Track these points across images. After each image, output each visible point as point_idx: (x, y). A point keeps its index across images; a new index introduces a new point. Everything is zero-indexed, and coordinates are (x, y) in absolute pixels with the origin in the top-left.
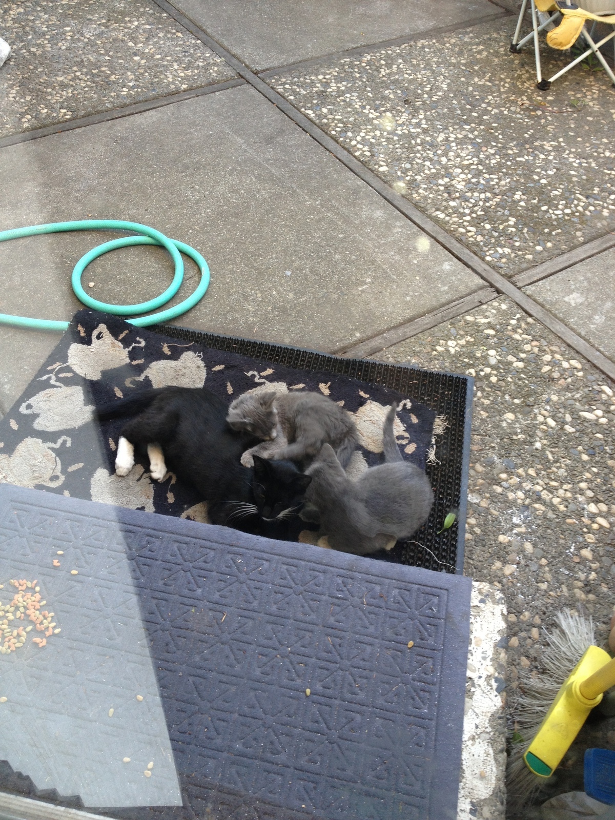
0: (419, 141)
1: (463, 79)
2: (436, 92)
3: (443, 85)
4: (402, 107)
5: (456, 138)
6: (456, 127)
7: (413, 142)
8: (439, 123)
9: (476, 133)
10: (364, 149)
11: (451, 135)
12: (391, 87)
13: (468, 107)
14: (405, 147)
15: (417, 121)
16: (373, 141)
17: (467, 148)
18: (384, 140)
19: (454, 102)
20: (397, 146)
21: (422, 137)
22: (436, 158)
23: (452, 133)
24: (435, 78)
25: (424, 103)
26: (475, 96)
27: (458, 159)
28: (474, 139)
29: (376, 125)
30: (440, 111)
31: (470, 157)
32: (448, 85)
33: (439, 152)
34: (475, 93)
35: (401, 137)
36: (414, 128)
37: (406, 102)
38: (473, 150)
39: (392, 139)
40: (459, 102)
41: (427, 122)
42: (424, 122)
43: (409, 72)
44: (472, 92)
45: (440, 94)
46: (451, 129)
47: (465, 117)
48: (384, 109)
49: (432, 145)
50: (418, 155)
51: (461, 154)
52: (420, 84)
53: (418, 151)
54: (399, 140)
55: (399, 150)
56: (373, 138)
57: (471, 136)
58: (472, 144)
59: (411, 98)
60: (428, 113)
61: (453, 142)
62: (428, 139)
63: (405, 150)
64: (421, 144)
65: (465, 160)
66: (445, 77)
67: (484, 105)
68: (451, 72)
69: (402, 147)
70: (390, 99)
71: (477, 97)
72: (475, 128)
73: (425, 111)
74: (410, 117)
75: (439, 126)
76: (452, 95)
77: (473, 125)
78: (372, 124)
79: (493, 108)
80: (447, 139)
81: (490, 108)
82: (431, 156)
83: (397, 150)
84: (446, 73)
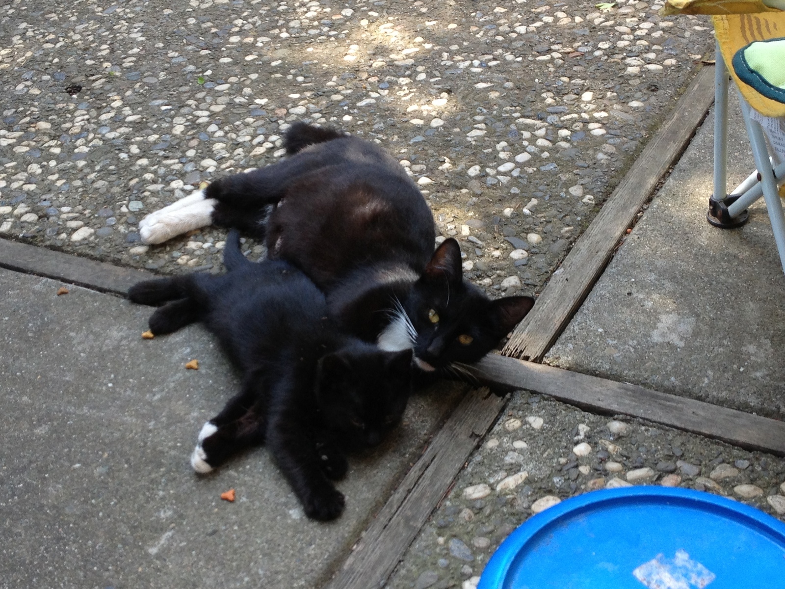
0: (134, 149)
1: (167, 12)
2: (125, 52)
3: (133, 36)
4: (67, 102)
5: (212, 115)
6: (200, 95)
7: (123, 155)
8: (160, 102)
9: (247, 91)
10: (16, 212)
11: (199, 113)
12: (26, 76)
13: (204, 52)
14: (110, 173)
15: (112, 114)
16: (32, 187)
17: (247, 125)
18: (56, 176)
19: (171, 54)
20: (92, 176)
21: (138, 139)
22: (190, 167)
23: (198, 108)
24: (110, 29)
25: (110, 78)
26: (207, 30)
27: (240, 151)
28: (251, 102)
29: (23, 156)
30: (153, 80)
31: (261, 138)
32: (143, 31)
33: (191, 153)
34: (204, 26)
35: (92, 158)
36: (111, 131)
37: (75, 89)
38: (261, 122)
39: (74, 167)
40: (182, 53)
41: (133, 109)
42: (127, 110)
43: (52, 36)
44: (198, 25)
45: (136, 50)
46: (191, 102)
47: (209, 72)
48: (28, 119)
49: (171, 148)
50: (148, 176)
51: (240, 140)
52: (85, 50)
53: (145, 169)
54: (91, 165)
55: (100, 184)
56: (28, 182)
57: (238, 100)
58: (250, 113)
59: (79, 79)
60: (129, 93)
61: (209, 124)
62: (153, 138)
63: (113, 178)
64: (144, 154)
65: (253, 147)
66: (128, 20)
67: (234, 39)
68: (138, 9)
69: (105, 173)
70: (33, 98)
71: (214, 30)
72: (239, 83)
73: (120, 92)
74: (94, 113)
75: (163, 108)
76: (161, 45)
77: (233, 79)
78: (14, 157)
79: (255, 37)
80: (193, 124)
81: (250, 40)
82: (177, 167)
83: (96, 185)
84: (128, 13)
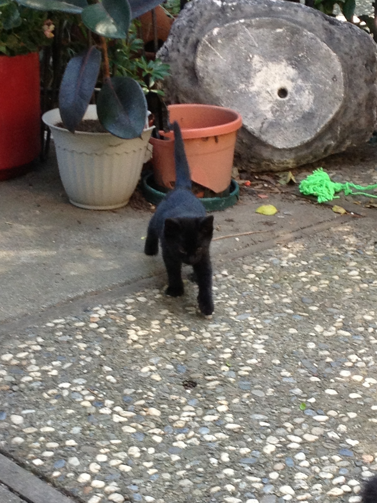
0: (225, 457)
1: (292, 331)
2: (244, 360)
3: (255, 346)
4: (180, 394)
5: (304, 443)
6: (298, 420)
7: (213, 461)
8: (261, 417)
9: (342, 428)
10: (108, 489)
11: (292, 438)
12: (153, 361)
13: (314, 379)
14: (198, 475)
15: (215, 417)
16: (127, 469)
17: (332, 462)
18: (150, 464)
19: (284, 373)
20: (181, 473)
21: (231, 448)
22: (269, 489)
23: (293, 433)
24: (238, 335)
25: (224, 382)
26: (323, 358)
27: (318, 486)
28: (342, 441)
29: (128, 436)
30: (260, 394)
31: (341, 479)
32: (266, 344)
33: (274, 476)
34: (321, 353)
35: (186, 455)
36: (212, 433)
37: (191, 384)
38: (346, 463)
39: (168, 460)
40: (295, 374)
41: (235, 418)
42: (229, 417)
43: (186, 329)
44: (315, 350)
45: (254, 361)
46: (289, 425)
47: (312, 400)
48: (142, 402)
49: (257, 465)
50: (230, 488)
51: (322, 475)
52: (211, 349)
53: (228, 479)
54: (182, 462)
55: (186, 482)
56: (125, 462)
57: (332, 435)
58: (339, 451)
59: (197, 376)
60: (236, 401)
61: (298, 451)
62: (245, 451)
63: (198, 480)
64: (232, 464)
65: (332, 486)
66: (256, 330)
67: (345, 373)
68: (267, 322)
69: (192, 474)
70: (153, 383)
71: (329, 360)
72: (337, 418)
73: (229, 398)
74: (200, 411)
75: (262, 424)
76: (277, 362)
77: (332, 413)
78: (121, 434)
79: (365, 377)
80: (284, 448)
81: (358, 378)
82: (258, 486)
83: (182, 483)
84: (258, 323)
